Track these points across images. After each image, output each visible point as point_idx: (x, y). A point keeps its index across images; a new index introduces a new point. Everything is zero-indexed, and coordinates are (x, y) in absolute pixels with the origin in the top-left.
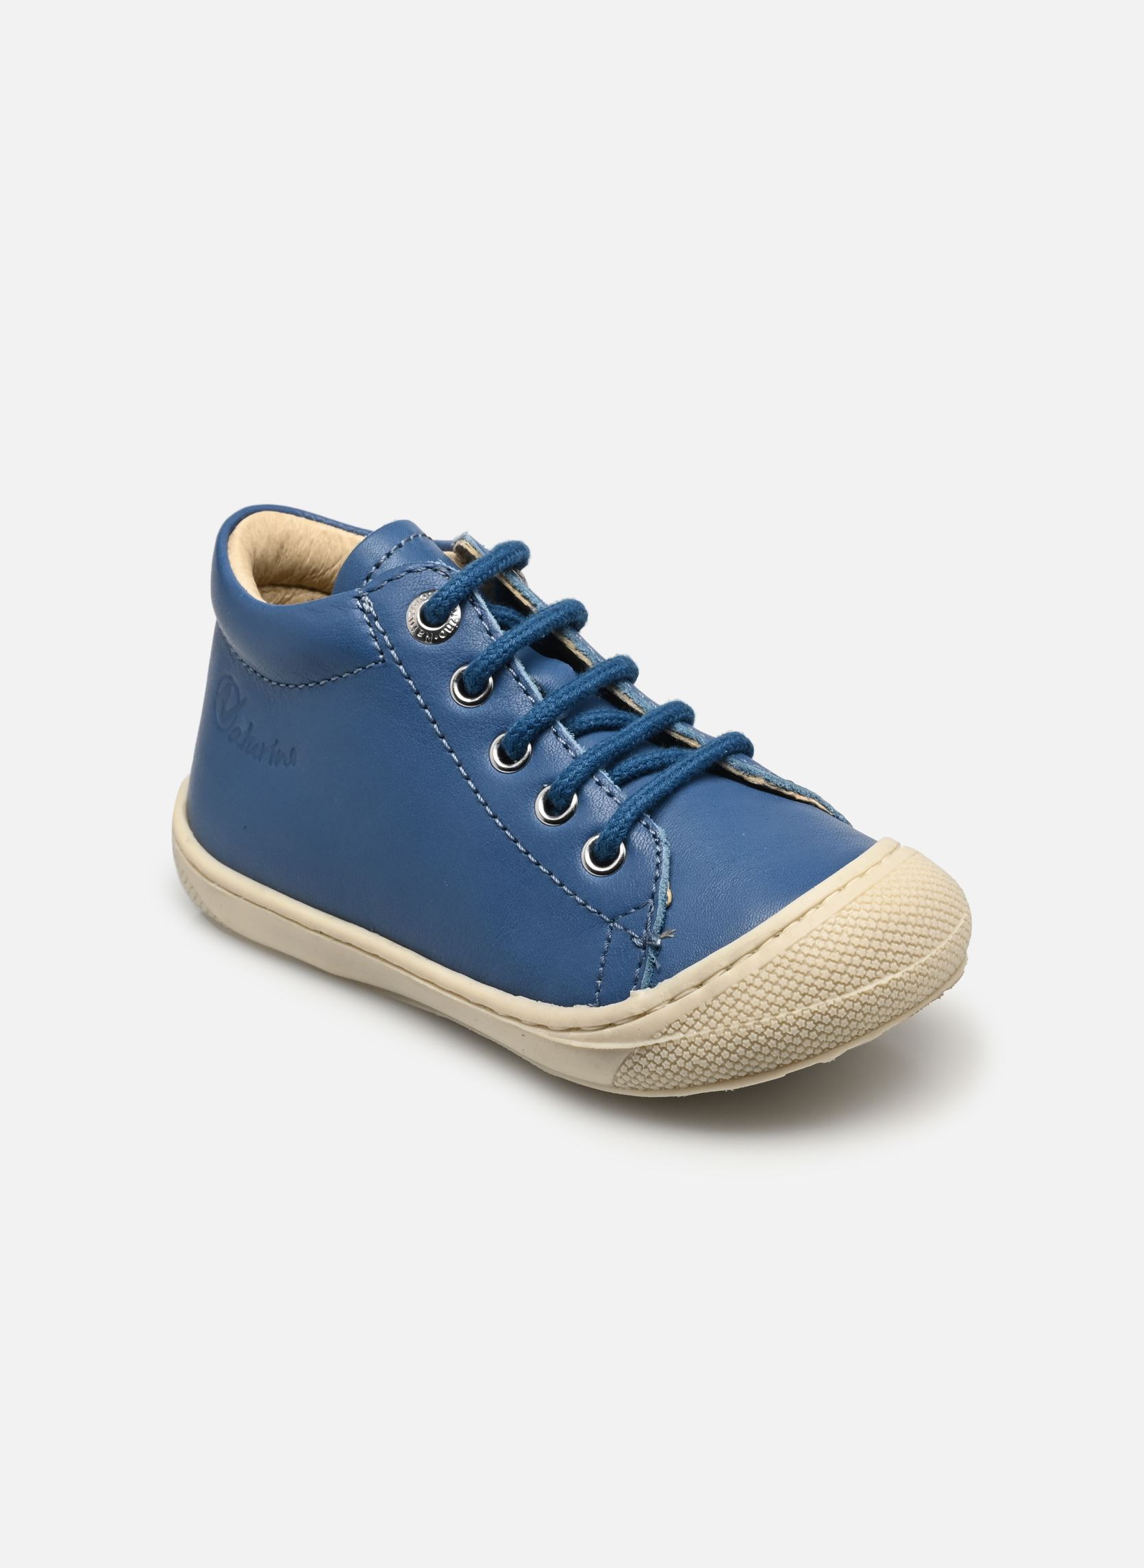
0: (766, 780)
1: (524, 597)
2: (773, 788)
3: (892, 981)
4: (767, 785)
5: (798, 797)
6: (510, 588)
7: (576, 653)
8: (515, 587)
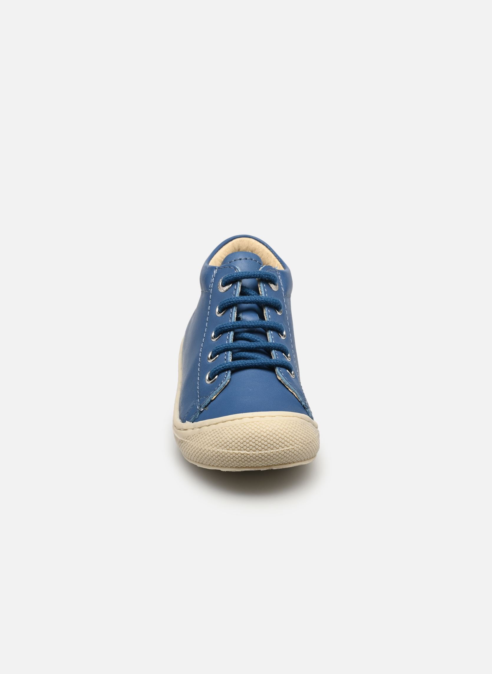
0: (281, 379)
1: (261, 291)
2: (283, 383)
3: (245, 454)
4: (281, 380)
5: (289, 389)
6: (259, 286)
7: (265, 315)
8: (260, 287)
